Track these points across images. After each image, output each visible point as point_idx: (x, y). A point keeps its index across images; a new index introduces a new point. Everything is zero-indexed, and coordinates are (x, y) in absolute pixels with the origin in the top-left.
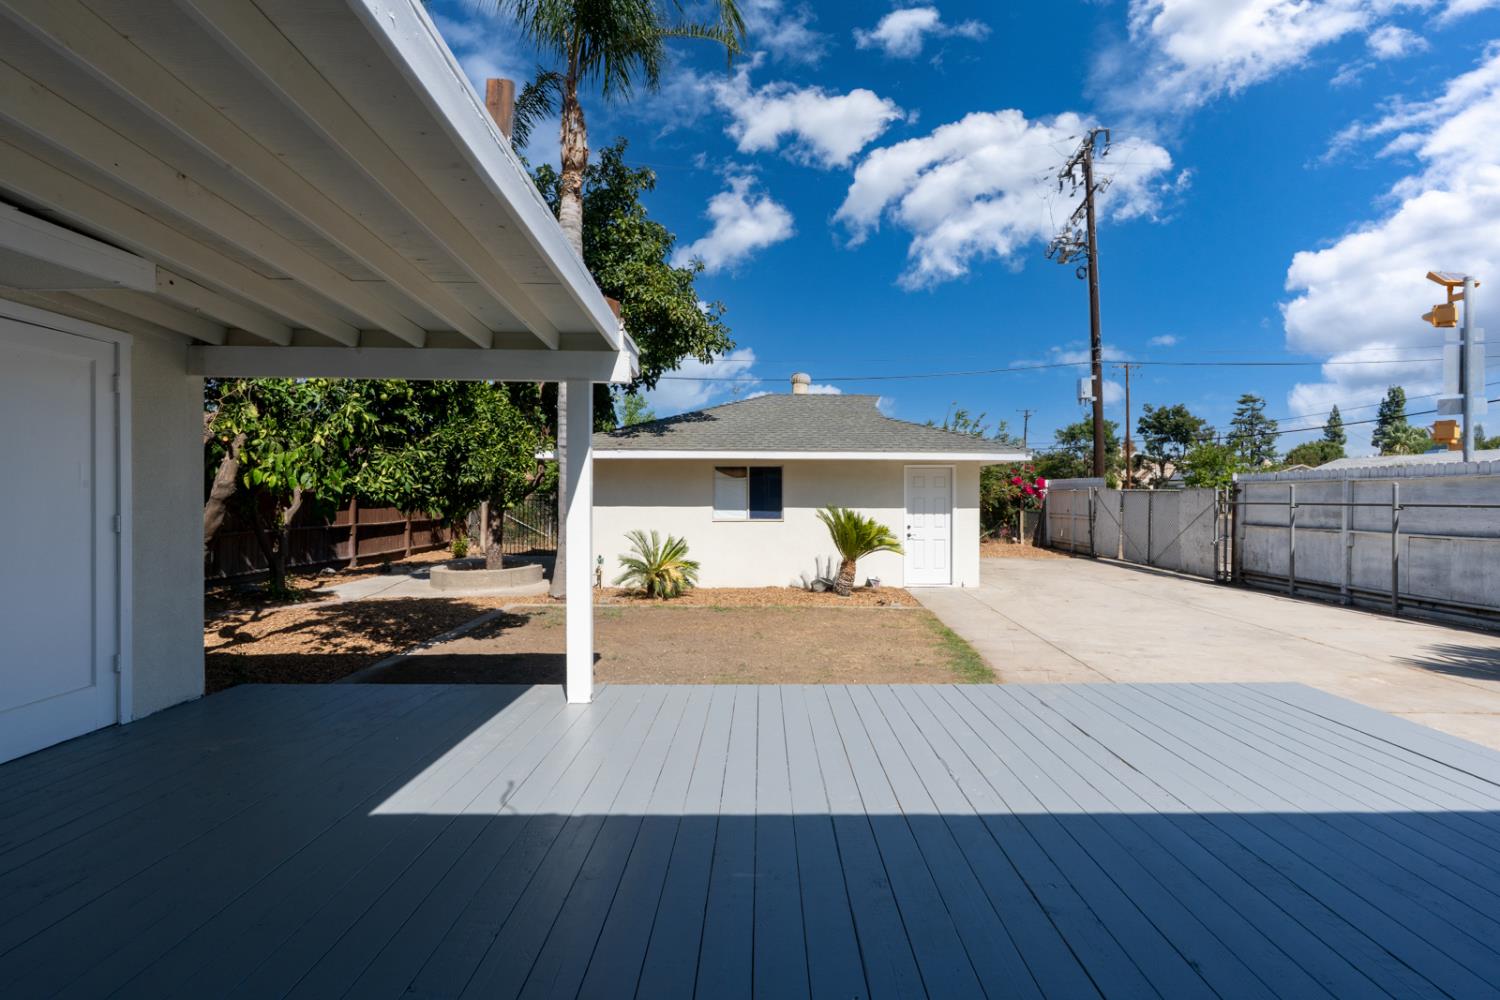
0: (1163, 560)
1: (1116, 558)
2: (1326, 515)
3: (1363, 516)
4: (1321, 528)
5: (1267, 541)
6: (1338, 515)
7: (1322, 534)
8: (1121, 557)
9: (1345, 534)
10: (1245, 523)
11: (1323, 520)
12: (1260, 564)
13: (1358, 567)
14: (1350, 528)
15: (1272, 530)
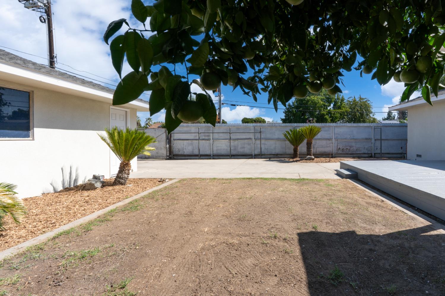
2: (205, 136)
3: (216, 136)
5: (184, 145)
6: (209, 136)
7: (204, 141)
9: (211, 141)
10: (174, 140)
12: (181, 152)
13: (215, 149)
14: (213, 139)
15: (185, 141)
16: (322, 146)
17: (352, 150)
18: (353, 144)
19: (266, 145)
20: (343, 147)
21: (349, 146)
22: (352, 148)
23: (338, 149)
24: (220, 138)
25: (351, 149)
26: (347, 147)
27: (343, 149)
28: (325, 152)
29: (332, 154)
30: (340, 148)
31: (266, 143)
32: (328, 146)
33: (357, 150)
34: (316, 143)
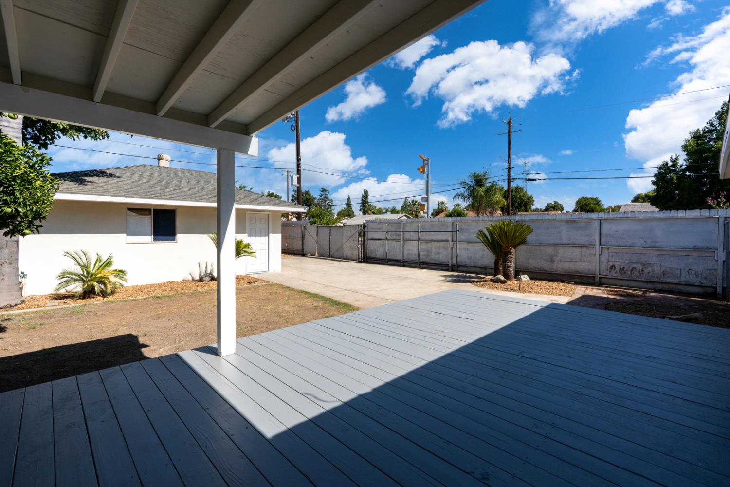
0: (336, 255)
1: (315, 255)
2: (396, 235)
3: (407, 235)
4: (394, 240)
5: (376, 245)
6: (400, 235)
7: (394, 242)
8: (317, 254)
9: (402, 241)
10: (368, 239)
11: (394, 237)
12: (373, 254)
13: (406, 253)
14: (404, 240)
15: (378, 241)
16: (571, 259)
17: (648, 273)
18: (654, 260)
19: (468, 252)
20: (623, 265)
21: (641, 263)
22: (650, 269)
23: (609, 267)
24: (412, 238)
25: (646, 271)
26: (635, 266)
27: (624, 268)
28: (578, 272)
29: (594, 277)
30: (613, 266)
31: (469, 248)
32: (586, 259)
33: (664, 274)
34: (558, 253)
